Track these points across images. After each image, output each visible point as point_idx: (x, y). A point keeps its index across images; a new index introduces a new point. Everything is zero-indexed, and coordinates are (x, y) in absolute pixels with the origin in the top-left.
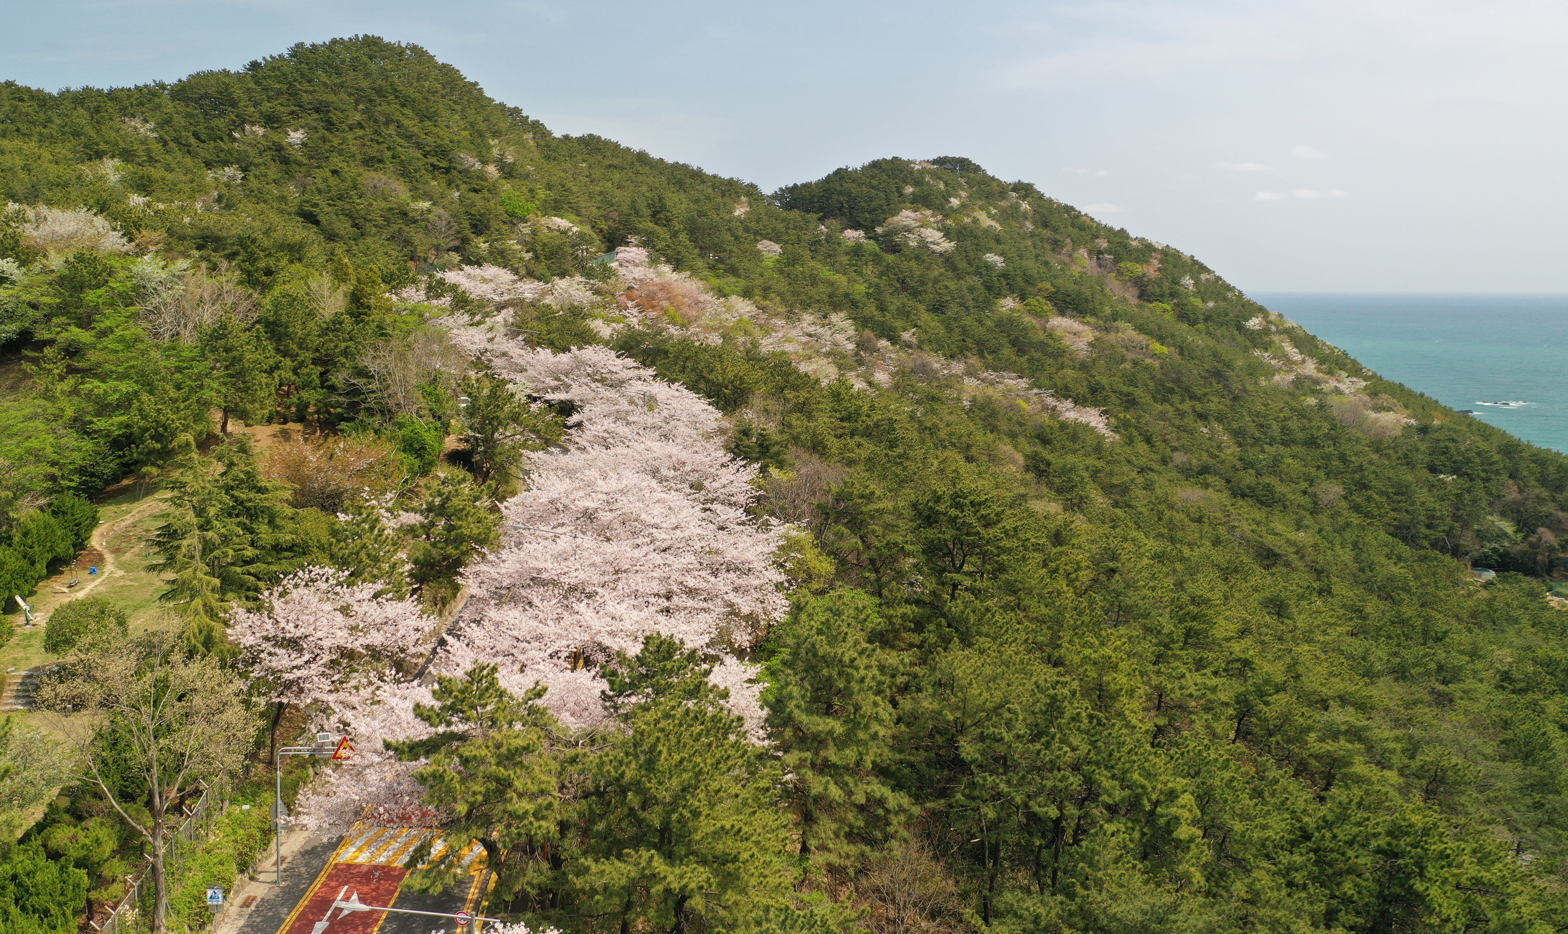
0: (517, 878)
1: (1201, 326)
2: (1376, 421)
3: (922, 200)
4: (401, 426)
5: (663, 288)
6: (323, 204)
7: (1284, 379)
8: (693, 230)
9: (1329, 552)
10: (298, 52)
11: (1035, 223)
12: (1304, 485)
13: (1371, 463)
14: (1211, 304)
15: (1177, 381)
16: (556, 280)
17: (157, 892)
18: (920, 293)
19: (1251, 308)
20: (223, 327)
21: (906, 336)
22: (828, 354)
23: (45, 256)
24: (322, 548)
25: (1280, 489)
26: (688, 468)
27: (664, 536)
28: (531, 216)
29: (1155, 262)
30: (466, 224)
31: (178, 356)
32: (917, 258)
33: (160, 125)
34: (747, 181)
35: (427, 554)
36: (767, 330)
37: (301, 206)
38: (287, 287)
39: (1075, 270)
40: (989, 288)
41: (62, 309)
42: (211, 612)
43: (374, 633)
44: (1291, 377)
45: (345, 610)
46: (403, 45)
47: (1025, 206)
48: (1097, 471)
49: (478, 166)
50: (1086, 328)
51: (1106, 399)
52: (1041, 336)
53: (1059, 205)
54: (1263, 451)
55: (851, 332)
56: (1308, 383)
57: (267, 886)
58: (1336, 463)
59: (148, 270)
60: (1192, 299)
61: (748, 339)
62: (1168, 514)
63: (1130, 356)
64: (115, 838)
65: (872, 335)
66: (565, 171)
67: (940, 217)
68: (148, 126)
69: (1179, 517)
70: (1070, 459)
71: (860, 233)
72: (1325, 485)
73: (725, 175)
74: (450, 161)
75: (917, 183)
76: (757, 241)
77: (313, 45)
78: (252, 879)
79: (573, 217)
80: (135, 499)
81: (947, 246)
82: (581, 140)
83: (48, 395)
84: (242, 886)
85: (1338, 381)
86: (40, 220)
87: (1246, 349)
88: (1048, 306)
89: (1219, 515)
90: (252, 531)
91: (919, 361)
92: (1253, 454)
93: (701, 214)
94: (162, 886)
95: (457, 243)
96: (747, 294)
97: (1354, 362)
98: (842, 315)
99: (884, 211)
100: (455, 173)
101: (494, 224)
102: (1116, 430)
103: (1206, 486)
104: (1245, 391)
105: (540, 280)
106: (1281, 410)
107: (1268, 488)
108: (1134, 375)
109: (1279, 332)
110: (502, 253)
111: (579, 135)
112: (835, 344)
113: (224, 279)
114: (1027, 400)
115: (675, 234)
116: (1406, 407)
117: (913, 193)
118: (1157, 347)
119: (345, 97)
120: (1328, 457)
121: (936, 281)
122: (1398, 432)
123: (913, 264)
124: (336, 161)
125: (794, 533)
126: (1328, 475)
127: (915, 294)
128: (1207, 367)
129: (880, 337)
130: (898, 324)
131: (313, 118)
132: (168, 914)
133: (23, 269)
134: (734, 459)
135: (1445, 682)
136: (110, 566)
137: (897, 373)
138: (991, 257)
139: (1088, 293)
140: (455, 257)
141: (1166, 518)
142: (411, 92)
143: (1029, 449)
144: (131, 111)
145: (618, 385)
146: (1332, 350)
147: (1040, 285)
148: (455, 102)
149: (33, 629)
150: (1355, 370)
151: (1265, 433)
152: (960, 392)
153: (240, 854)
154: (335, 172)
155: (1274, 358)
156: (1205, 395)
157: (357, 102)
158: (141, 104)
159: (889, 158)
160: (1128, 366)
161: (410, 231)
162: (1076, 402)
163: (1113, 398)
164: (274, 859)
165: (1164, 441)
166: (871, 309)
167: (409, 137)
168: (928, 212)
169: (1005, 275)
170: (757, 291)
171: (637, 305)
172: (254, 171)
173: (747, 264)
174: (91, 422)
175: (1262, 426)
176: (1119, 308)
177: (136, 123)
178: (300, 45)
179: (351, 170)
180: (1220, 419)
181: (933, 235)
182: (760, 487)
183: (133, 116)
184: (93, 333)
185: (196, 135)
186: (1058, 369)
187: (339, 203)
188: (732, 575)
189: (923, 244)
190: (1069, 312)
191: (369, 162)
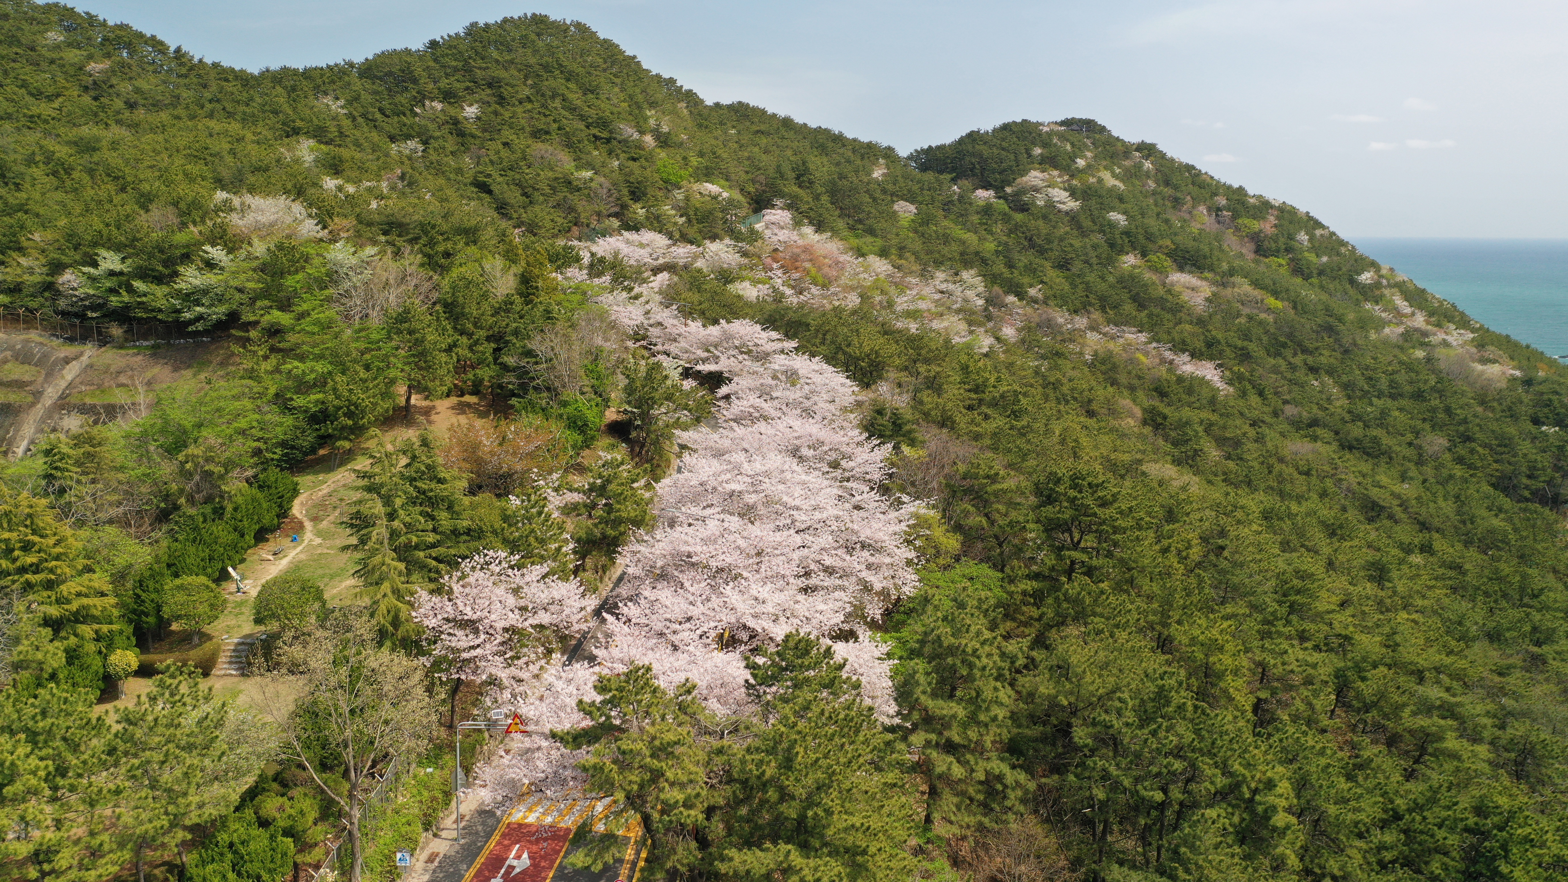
0: (668, 857)
1: (1314, 280)
2: (1482, 373)
3: (1050, 161)
4: (565, 404)
5: (806, 249)
6: (495, 175)
7: (1392, 332)
8: (834, 192)
9: (1431, 505)
10: (473, 30)
11: (1157, 182)
12: (1410, 437)
13: (1475, 416)
14: (1325, 259)
15: (1290, 336)
16: (707, 242)
17: (353, 854)
18: (1046, 250)
19: (1362, 263)
20: (407, 311)
21: (1032, 292)
22: (959, 311)
23: (249, 243)
24: (495, 532)
25: (1387, 441)
26: (826, 448)
27: (804, 518)
28: (684, 183)
29: (1272, 218)
30: (625, 192)
31: (367, 337)
32: (1045, 217)
33: (350, 102)
34: (885, 144)
35: (589, 532)
36: (902, 287)
37: (475, 178)
38: (463, 270)
39: (1195, 228)
40: (1112, 245)
41: (265, 294)
42: (396, 592)
43: (541, 613)
44: (1401, 330)
45: (516, 591)
46: (568, 22)
47: (1148, 165)
48: (1211, 425)
49: (636, 136)
50: (1204, 283)
51: (1221, 352)
52: (1161, 292)
53: (1180, 164)
54: (1371, 404)
55: (981, 289)
56: (1417, 335)
57: (448, 843)
58: (1441, 415)
59: (340, 256)
60: (1306, 254)
61: (884, 298)
62: (1278, 467)
63: (1246, 311)
64: (316, 807)
65: (1000, 292)
66: (716, 138)
67: (1066, 178)
68: (339, 103)
69: (1288, 470)
70: (1186, 413)
71: (991, 193)
72: (1430, 437)
73: (865, 138)
74: (611, 132)
75: (1045, 145)
76: (893, 202)
77: (486, 24)
78: (435, 835)
79: (723, 182)
80: (330, 469)
81: (1073, 205)
82: (731, 107)
83: (251, 374)
84: (427, 843)
85: (1447, 333)
86: (244, 209)
87: (1357, 303)
88: (1168, 263)
89: (1326, 468)
90: (433, 518)
91: (1044, 316)
92: (1360, 407)
93: (842, 177)
94: (357, 849)
95: (617, 209)
96: (883, 253)
97: (1462, 314)
98: (972, 272)
99: (1013, 172)
100: (615, 143)
101: (650, 191)
102: (1230, 383)
103: (1315, 438)
104: (1355, 344)
105: (692, 243)
106: (1390, 363)
107: (1375, 440)
108: (1249, 329)
109: (1390, 286)
110: (657, 218)
111: (729, 102)
112: (966, 300)
113: (407, 263)
114: (1146, 354)
115: (817, 198)
116: (1512, 358)
117: (1041, 155)
118: (1271, 301)
119: (516, 73)
120: (1434, 410)
121: (1061, 239)
122: (1503, 385)
123: (1040, 223)
124: (508, 134)
125: (923, 511)
126: (1433, 427)
127: (1042, 252)
128: (1319, 321)
129: (1007, 293)
130: (1026, 280)
131: (485, 94)
132: (363, 872)
133: (231, 256)
134: (868, 438)
135: (1538, 644)
136: (309, 535)
137: (1023, 329)
138: (1114, 216)
139: (1206, 249)
140: (615, 223)
141: (1275, 471)
142: (575, 67)
143: (1147, 403)
144: (323, 88)
145: (763, 357)
146: (1441, 302)
147: (1161, 242)
148: (615, 76)
149: (243, 597)
150: (1464, 322)
151: (1373, 386)
152: (1083, 345)
153: (425, 815)
154: (505, 144)
155: (1384, 311)
156: (1317, 349)
157: (526, 77)
158: (333, 82)
159: (1019, 120)
160: (1243, 320)
161: (574, 199)
162: (1193, 356)
163: (1228, 352)
164: (454, 817)
165: (1276, 393)
166: (1000, 267)
167: (573, 109)
168: (1056, 173)
169: (1127, 233)
170: (893, 251)
171: (782, 267)
172: (434, 144)
173: (883, 224)
174: (292, 399)
175: (1371, 379)
176: (1237, 263)
177: (328, 100)
178: (474, 25)
179: (521, 142)
180: (1330, 372)
181: (1059, 195)
182: (893, 464)
183: (326, 93)
184: (292, 315)
185: (381, 110)
186: (1176, 324)
187: (511, 173)
188: (866, 554)
189: (1050, 204)
190: (1188, 267)
191: (538, 134)
